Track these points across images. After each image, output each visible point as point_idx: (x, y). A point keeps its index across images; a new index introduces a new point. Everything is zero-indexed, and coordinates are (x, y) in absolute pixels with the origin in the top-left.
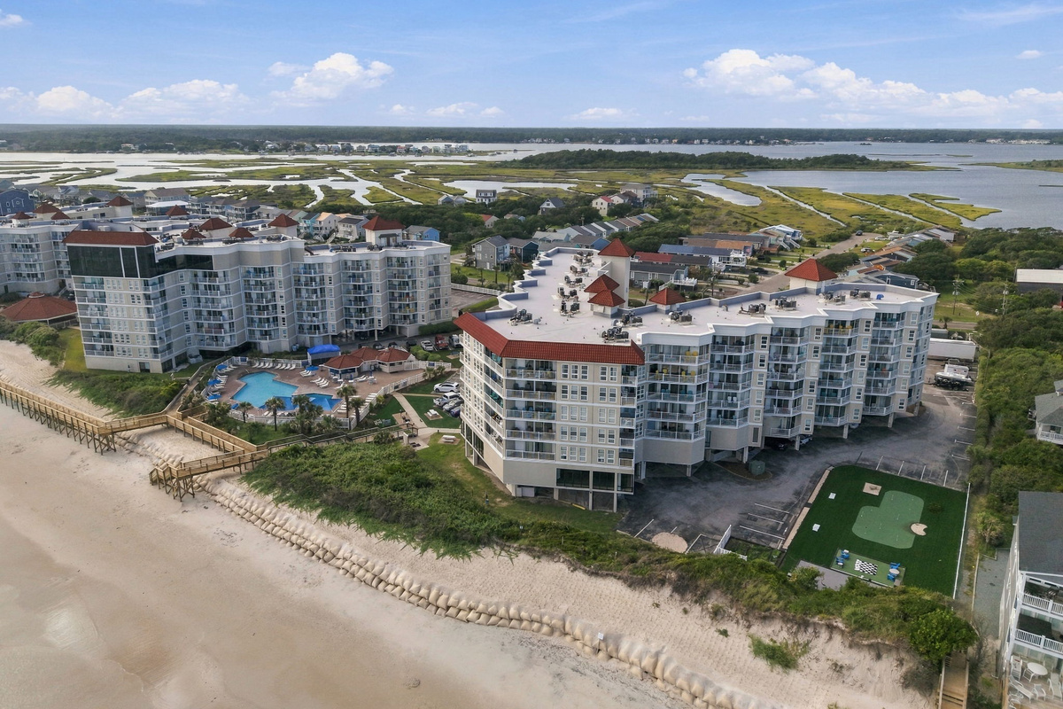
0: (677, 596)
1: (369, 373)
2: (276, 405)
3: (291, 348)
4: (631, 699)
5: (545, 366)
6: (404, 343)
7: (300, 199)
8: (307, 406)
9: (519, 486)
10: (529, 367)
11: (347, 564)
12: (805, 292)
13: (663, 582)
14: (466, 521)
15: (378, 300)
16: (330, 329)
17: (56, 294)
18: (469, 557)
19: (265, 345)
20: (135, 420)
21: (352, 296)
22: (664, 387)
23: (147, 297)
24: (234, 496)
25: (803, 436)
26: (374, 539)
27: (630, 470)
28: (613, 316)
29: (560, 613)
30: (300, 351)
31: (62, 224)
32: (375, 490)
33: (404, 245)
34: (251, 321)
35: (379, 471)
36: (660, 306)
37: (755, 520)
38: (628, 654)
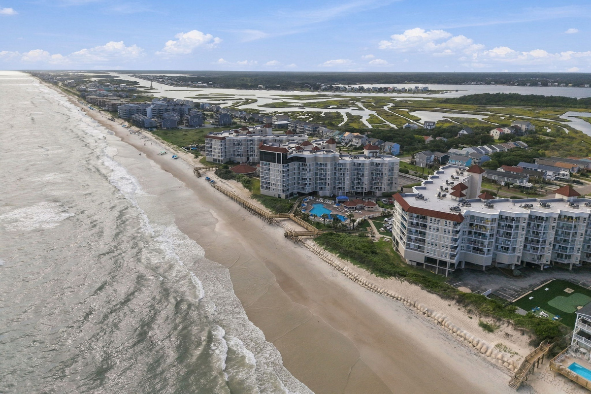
0: (457, 304)
1: (359, 210)
2: (325, 217)
3: (330, 195)
4: (432, 328)
5: (424, 218)
6: (375, 199)
7: (336, 121)
8: (336, 219)
9: (410, 261)
10: (418, 217)
11: (346, 273)
12: (561, 200)
13: (453, 299)
14: (387, 267)
15: (366, 180)
16: (346, 189)
17: (246, 163)
18: (387, 279)
19: (321, 193)
20: (278, 215)
21: (356, 177)
22: (476, 233)
23: (283, 171)
24: (311, 245)
25: (545, 265)
26: (355, 267)
27: (454, 261)
28: (459, 201)
29: (414, 300)
30: (333, 197)
31: (250, 136)
32: (358, 251)
33: (379, 157)
34: (316, 183)
35: (359, 245)
36: (482, 200)
37: (506, 291)
38: (434, 316)
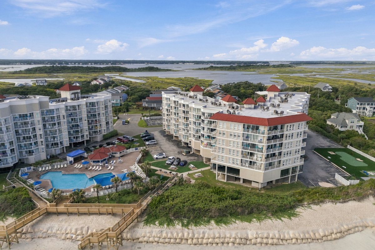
3: (47, 157)
16: (64, 143)
30: (52, 158)
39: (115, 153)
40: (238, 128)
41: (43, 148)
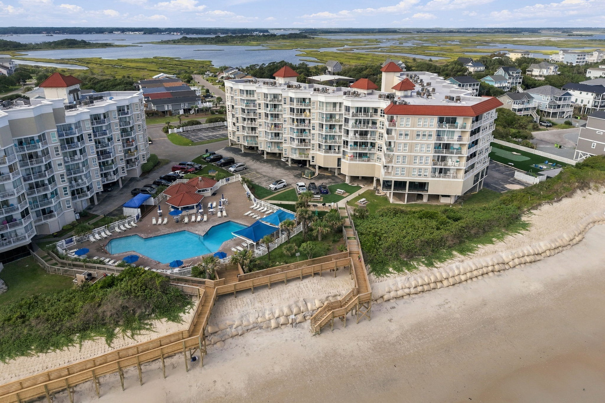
15: (119, 149)
39: (203, 191)
40: (430, 124)
41: (68, 201)
